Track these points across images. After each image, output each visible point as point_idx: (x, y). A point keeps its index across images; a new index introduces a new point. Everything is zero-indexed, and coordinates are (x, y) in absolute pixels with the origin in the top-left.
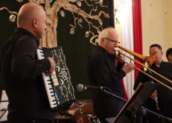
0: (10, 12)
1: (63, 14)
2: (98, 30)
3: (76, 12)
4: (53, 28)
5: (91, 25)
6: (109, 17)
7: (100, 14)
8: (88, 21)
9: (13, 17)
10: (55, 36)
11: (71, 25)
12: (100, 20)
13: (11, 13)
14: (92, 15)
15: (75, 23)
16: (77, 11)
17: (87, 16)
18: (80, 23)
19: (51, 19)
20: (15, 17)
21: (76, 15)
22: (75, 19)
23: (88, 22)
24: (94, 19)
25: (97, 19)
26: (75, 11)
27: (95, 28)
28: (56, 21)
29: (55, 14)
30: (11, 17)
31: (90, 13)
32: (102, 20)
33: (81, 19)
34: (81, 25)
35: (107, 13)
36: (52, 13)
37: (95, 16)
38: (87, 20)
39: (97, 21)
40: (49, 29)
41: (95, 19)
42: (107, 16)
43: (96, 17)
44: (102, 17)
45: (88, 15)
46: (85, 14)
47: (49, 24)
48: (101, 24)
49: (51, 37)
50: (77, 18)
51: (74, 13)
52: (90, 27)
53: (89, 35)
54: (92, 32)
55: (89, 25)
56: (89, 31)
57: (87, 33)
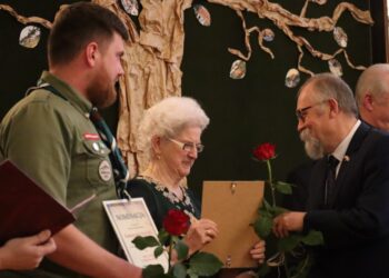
0: (20, 17)
1: (204, 18)
2: (330, 63)
3: (250, 9)
4: (167, 63)
5: (304, 47)
6: (371, 21)
7: (338, 13)
8: (295, 35)
9: (33, 32)
10: (174, 87)
11: (234, 52)
12: (337, 32)
13: (25, 21)
14: (309, 15)
15: (248, 45)
16: (253, 5)
17: (292, 20)
18: (265, 43)
19: (163, 36)
20: (38, 33)
21: (252, 18)
22: (248, 32)
23: (296, 40)
24: (316, 30)
25: (328, 27)
26: (245, 5)
27: (319, 59)
28: (180, 39)
29: (177, 18)
30: (24, 33)
31: (304, 10)
32: (346, 30)
33: (268, 31)
34: (267, 50)
35: (364, 9)
36: (165, 16)
37: (318, 20)
38: (290, 34)
40: (157, 67)
41: (321, 28)
42: (365, 17)
43: (323, 24)
44: (346, 21)
45: (293, 16)
46: (283, 15)
47: (156, 50)
48: (344, 43)
49: (161, 89)
50: (255, 28)
51: (244, 11)
52: (301, 56)
53: (298, 80)
54: (308, 72)
55: (300, 50)
56: (300, 68)
57: (292, 73)
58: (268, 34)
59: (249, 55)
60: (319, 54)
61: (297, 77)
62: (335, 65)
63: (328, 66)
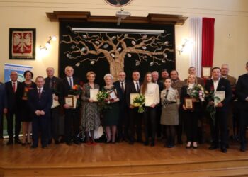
1: (130, 55)
2: (162, 60)
4: (120, 64)
7: (164, 51)
8: (153, 56)
11: (136, 61)
12: (164, 54)
13: (92, 60)
15: (140, 59)
19: (119, 60)
20: (94, 62)
24: (158, 55)
27: (159, 60)
31: (155, 51)
34: (145, 60)
39: (162, 55)
42: (172, 51)
43: (161, 53)
45: (152, 53)
46: (149, 53)
48: (166, 56)
50: (142, 56)
51: (139, 53)
56: (154, 62)
58: (146, 57)
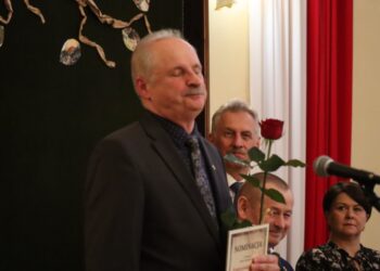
5: (88, 9)
27: (110, 26)
48: (144, 7)
52: (84, 21)
53: (78, 55)
54: (93, 44)
55: (83, 13)
56: (81, 38)
57: (71, 44)
59: (10, 17)
60: (109, 20)
61: (76, 50)
62: (131, 36)
63: (121, 36)
